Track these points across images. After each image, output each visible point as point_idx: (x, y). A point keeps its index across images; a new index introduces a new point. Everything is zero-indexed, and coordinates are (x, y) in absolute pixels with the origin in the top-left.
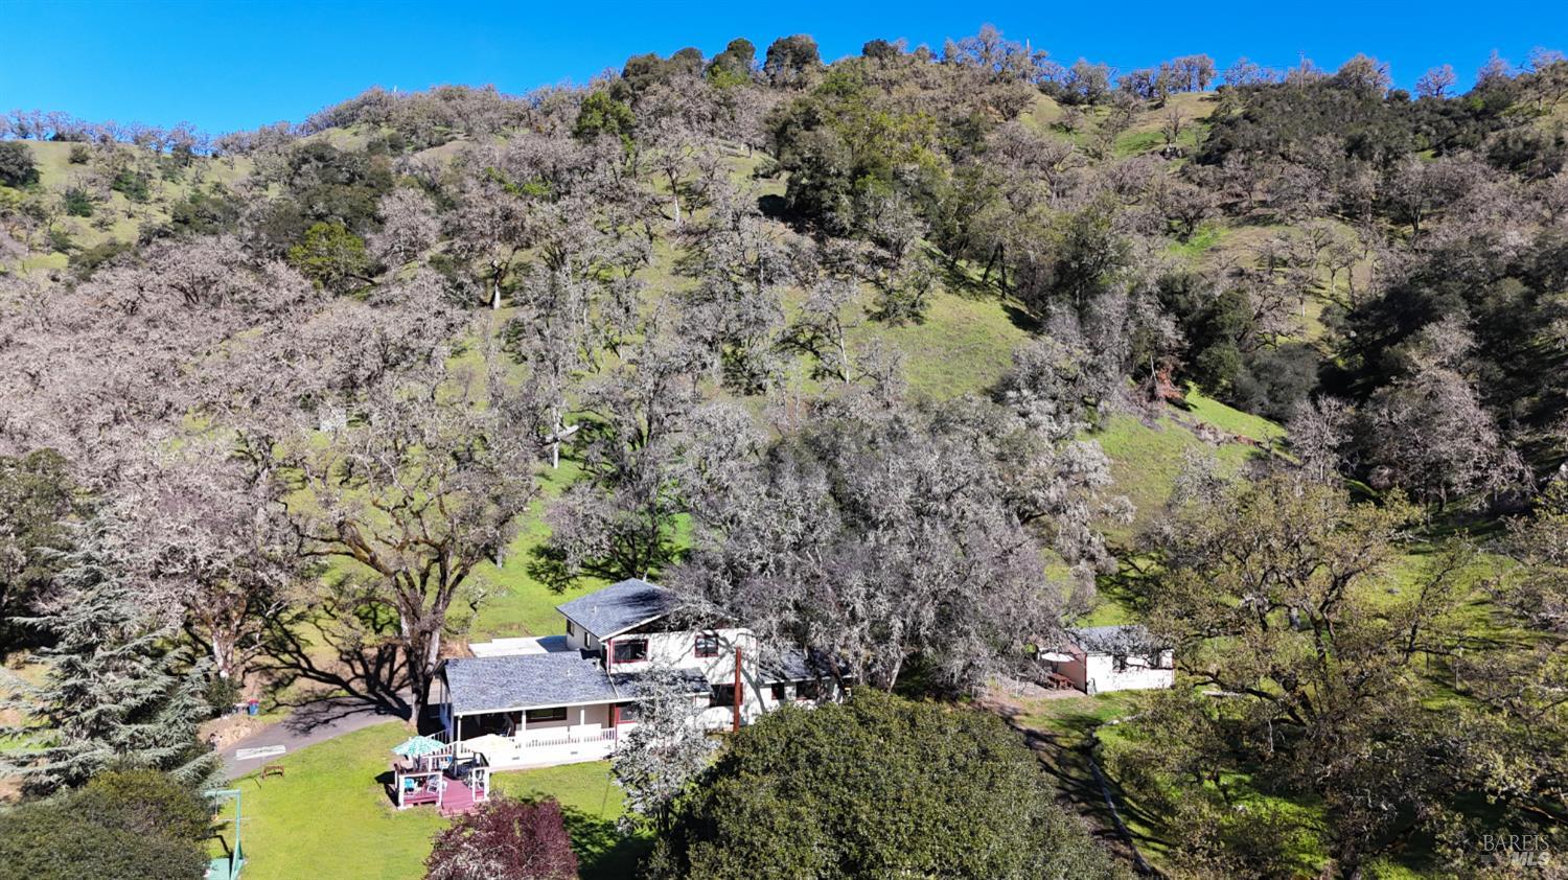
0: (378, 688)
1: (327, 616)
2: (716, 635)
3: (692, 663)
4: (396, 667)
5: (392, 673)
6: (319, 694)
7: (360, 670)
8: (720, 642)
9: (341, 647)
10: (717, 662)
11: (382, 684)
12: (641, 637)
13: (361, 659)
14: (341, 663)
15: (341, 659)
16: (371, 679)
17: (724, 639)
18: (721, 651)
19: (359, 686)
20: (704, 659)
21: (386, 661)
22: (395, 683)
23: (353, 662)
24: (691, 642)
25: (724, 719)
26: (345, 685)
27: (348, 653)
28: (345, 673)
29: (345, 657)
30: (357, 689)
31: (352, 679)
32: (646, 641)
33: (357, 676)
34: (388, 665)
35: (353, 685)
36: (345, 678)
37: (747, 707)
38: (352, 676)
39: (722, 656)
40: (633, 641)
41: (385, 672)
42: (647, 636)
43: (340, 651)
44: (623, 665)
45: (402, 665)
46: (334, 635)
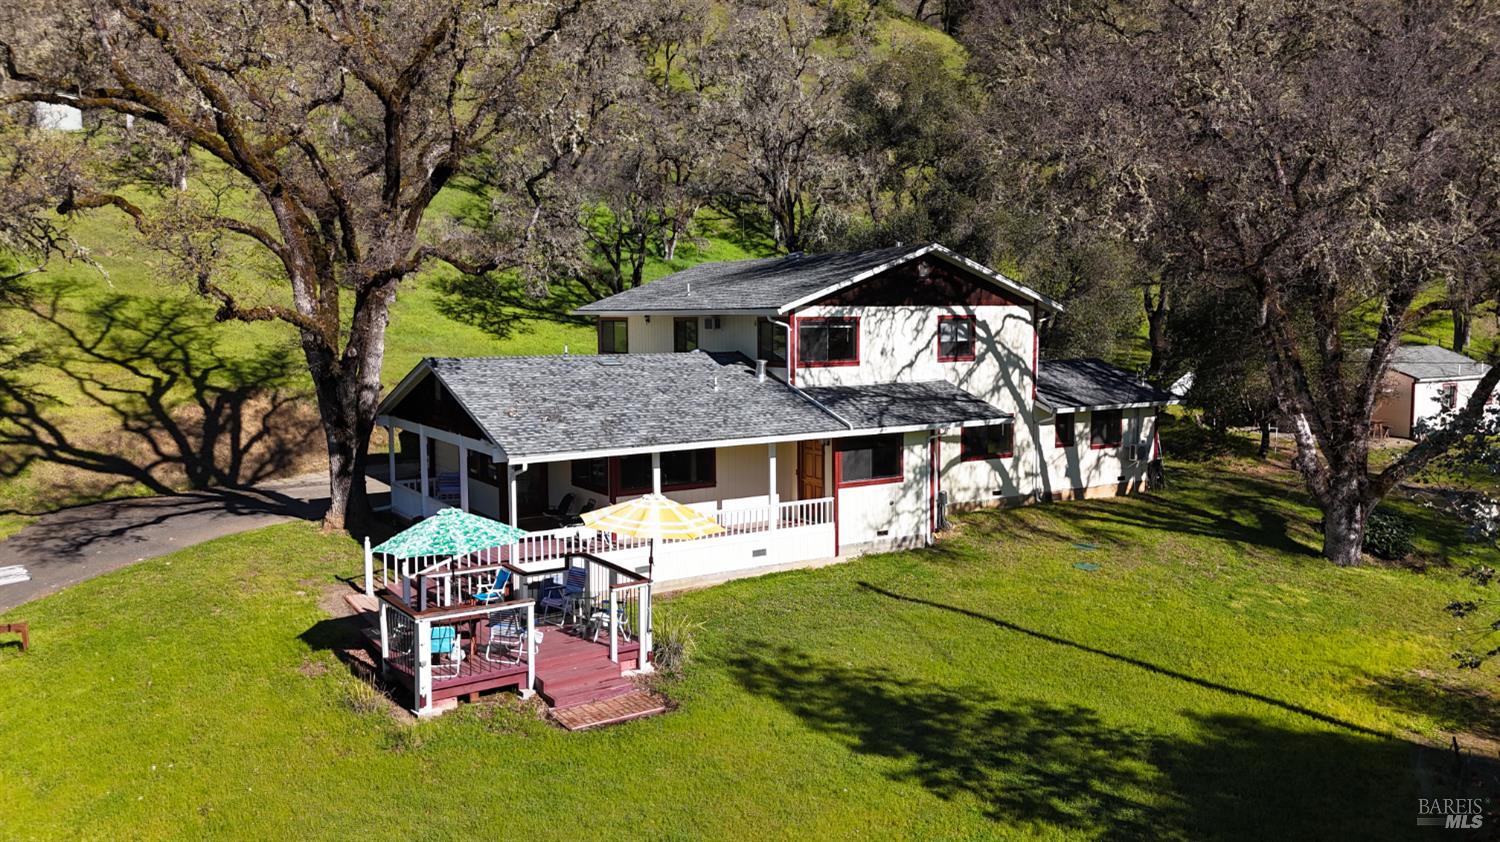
0: (213, 480)
1: (87, 356)
2: (972, 318)
3: (932, 371)
4: (244, 441)
5: (238, 453)
6: (86, 491)
7: (170, 447)
8: (980, 332)
9: (122, 407)
10: (970, 372)
11: (219, 473)
12: (846, 312)
13: (172, 427)
14: (126, 435)
15: (126, 427)
16: (198, 465)
17: (984, 326)
18: (979, 347)
19: (172, 476)
20: (949, 365)
21: (222, 430)
22: (246, 470)
23: (154, 433)
24: (932, 325)
25: (983, 484)
26: (142, 475)
27: (138, 417)
28: (140, 452)
29: (132, 423)
30: (167, 483)
31: (155, 464)
32: (856, 322)
33: (166, 458)
34: (227, 438)
35: (157, 474)
36: (138, 462)
37: (1017, 460)
38: (155, 457)
39: (982, 358)
40: (834, 320)
41: (222, 450)
42: (856, 312)
43: (122, 413)
44: (815, 370)
45: (254, 440)
46: (105, 388)
